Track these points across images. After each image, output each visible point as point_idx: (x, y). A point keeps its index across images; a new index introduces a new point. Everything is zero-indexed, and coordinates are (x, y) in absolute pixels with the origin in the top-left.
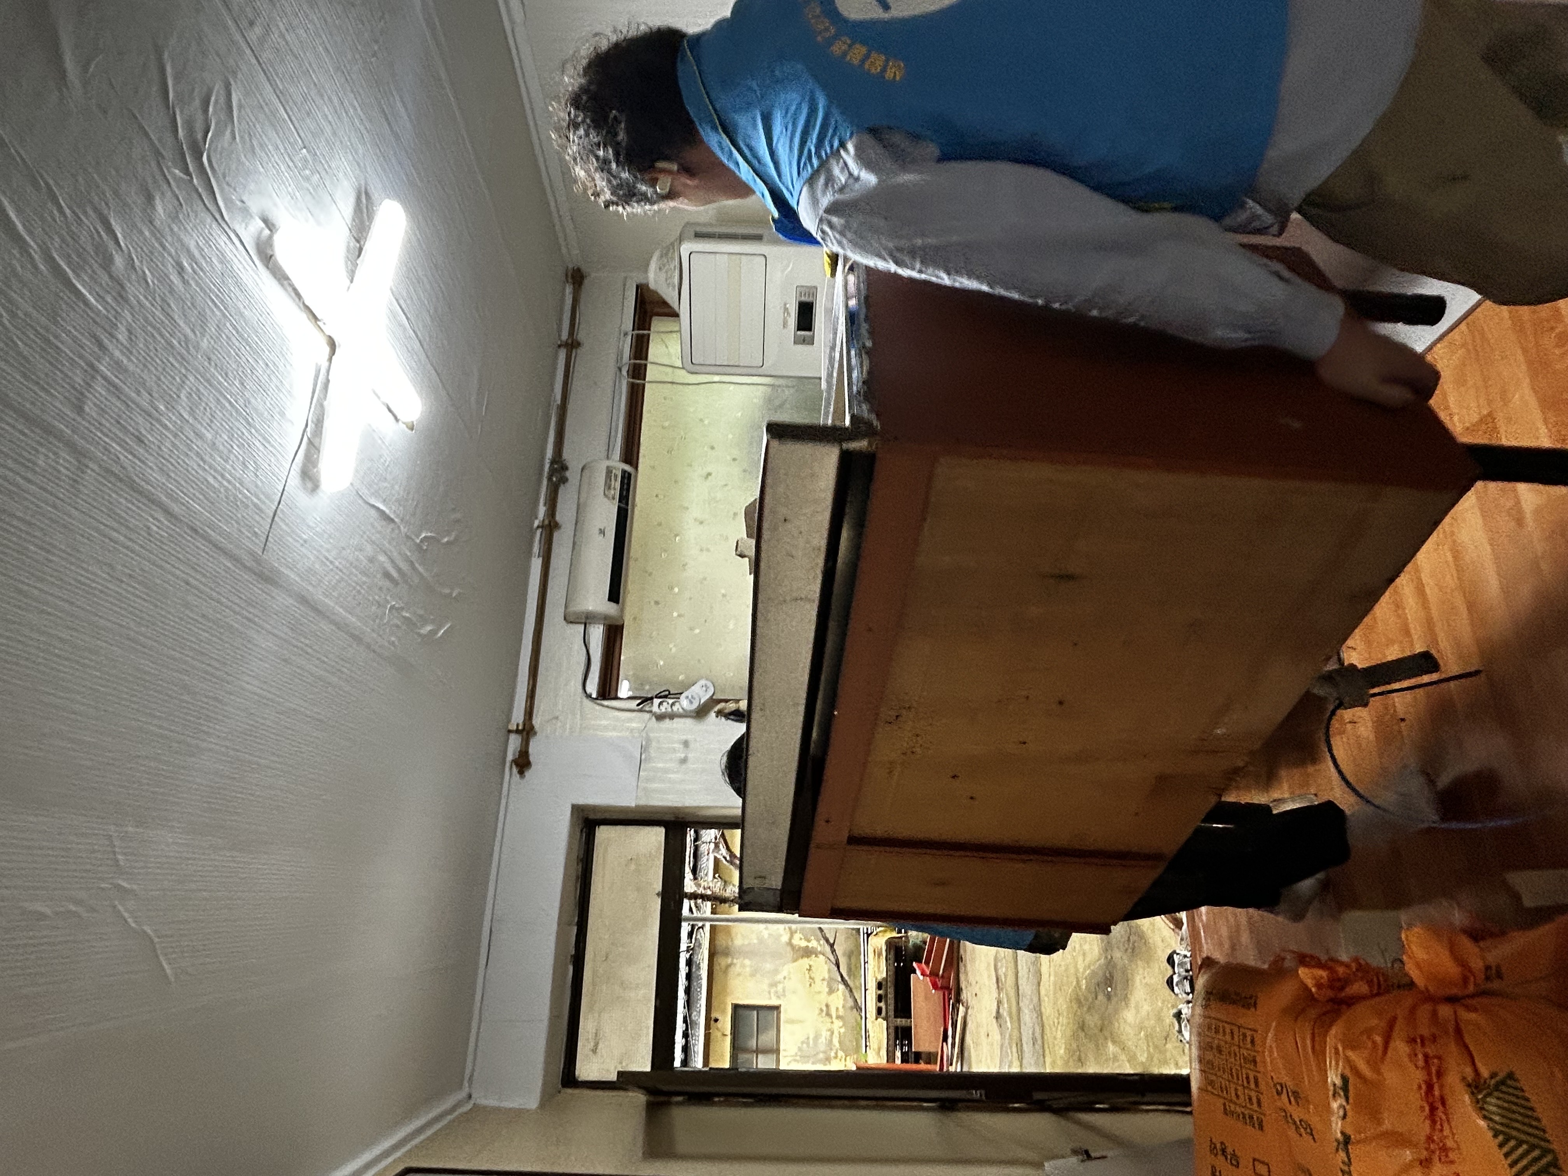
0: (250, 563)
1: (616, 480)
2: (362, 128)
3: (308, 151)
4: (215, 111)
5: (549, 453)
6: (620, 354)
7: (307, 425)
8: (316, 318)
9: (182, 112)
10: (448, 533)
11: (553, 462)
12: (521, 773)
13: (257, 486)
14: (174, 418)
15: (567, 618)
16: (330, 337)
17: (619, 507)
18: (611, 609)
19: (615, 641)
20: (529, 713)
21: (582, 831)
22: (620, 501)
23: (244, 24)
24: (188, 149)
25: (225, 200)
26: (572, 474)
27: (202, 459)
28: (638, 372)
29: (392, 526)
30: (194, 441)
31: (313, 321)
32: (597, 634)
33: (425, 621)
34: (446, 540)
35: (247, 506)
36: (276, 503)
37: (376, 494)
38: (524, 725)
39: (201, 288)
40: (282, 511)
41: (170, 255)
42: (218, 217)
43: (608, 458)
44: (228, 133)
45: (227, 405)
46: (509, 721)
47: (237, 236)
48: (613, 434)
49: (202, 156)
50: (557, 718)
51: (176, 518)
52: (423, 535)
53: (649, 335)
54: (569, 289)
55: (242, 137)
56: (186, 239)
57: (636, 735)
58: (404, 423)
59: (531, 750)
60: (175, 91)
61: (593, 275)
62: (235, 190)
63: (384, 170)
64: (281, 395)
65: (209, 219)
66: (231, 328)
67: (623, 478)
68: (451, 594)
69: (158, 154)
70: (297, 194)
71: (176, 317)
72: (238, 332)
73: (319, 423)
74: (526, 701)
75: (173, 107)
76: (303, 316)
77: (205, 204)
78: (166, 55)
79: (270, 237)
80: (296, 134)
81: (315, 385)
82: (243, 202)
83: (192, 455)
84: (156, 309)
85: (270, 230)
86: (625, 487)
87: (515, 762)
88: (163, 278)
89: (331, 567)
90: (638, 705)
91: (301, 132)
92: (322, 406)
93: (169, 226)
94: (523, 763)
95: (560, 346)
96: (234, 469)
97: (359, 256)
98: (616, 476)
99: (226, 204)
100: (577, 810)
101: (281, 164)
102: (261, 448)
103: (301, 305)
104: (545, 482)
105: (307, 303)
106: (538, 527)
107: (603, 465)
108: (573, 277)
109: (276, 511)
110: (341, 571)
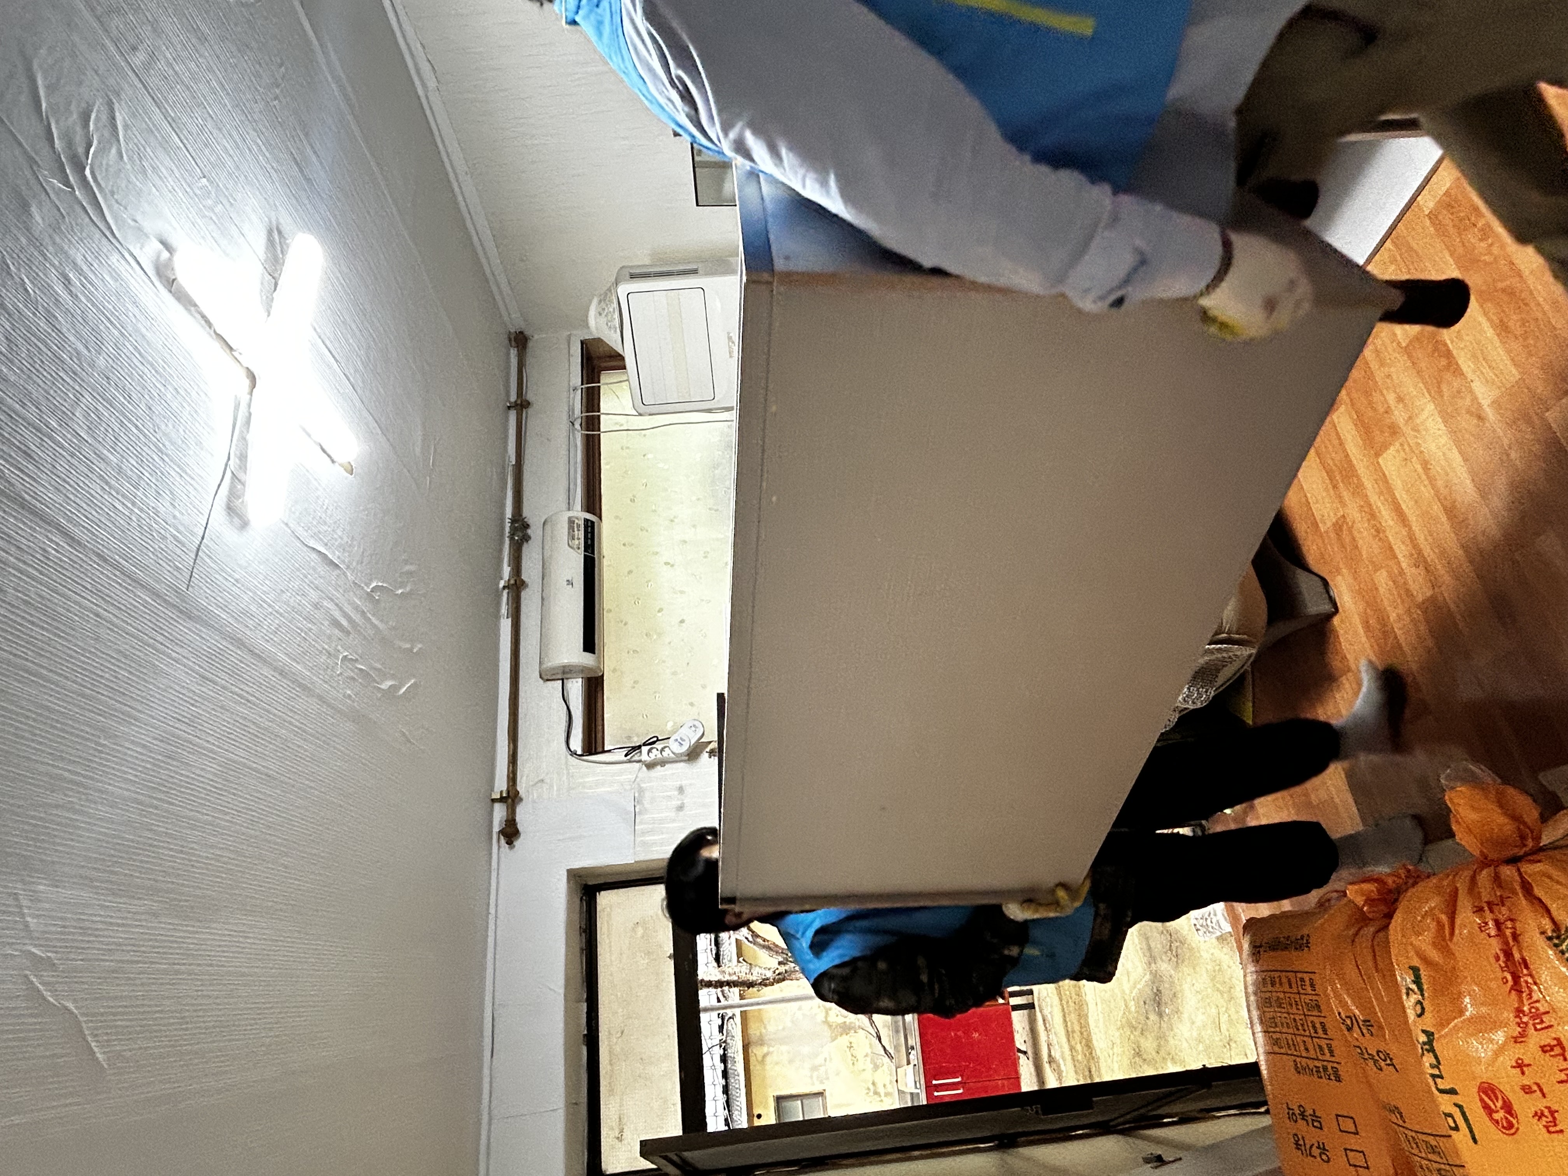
0: (173, 599)
1: (579, 530)
2: (268, 167)
3: (208, 180)
4: (97, 129)
5: (509, 513)
6: (571, 410)
7: (229, 459)
8: (231, 349)
9: (57, 122)
10: (402, 585)
11: (513, 521)
12: (510, 843)
13: (175, 517)
14: (69, 436)
15: (543, 676)
16: (247, 368)
17: (585, 555)
18: (587, 659)
19: (596, 691)
20: (512, 778)
21: (581, 899)
22: (585, 551)
23: (125, 47)
24: (68, 160)
25: (116, 218)
26: (534, 531)
27: (107, 483)
28: (592, 423)
29: (337, 572)
30: (95, 462)
31: (228, 351)
32: (576, 688)
33: (384, 676)
34: (400, 591)
35: (164, 538)
36: (200, 539)
37: (315, 536)
38: (508, 792)
39: (93, 304)
40: (207, 546)
41: (53, 265)
42: (108, 234)
43: (569, 510)
44: (114, 151)
45: (134, 429)
46: (492, 790)
47: (132, 254)
48: (571, 487)
49: (85, 168)
50: (542, 781)
51: (79, 544)
52: (374, 584)
53: (599, 387)
54: (513, 352)
55: (130, 158)
56: (72, 252)
57: (628, 787)
58: (341, 465)
59: (518, 819)
60: (48, 103)
61: (536, 337)
62: (126, 209)
63: (296, 210)
64: (197, 425)
65: (97, 235)
66: (131, 349)
67: (586, 527)
68: (411, 650)
69: (32, 161)
70: (199, 221)
71: (64, 330)
72: (140, 354)
73: (243, 457)
74: (509, 766)
75: (47, 118)
76: (217, 345)
77: (90, 218)
78: (35, 66)
79: (170, 259)
80: (193, 163)
81: (235, 419)
82: (136, 221)
83: (95, 478)
84: (39, 319)
85: (171, 253)
86: (589, 535)
87: (502, 832)
88: (46, 289)
89: (270, 610)
90: (626, 755)
91: (199, 161)
92: (244, 439)
93: (50, 236)
94: (511, 833)
95: (509, 408)
96: (146, 496)
97: (275, 290)
98: (578, 526)
99: (116, 222)
100: (573, 875)
101: (178, 191)
102: (178, 478)
103: (212, 332)
104: (507, 541)
105: (218, 332)
106: (504, 587)
107: (565, 516)
108: (515, 340)
109: (199, 546)
110: (281, 615)
